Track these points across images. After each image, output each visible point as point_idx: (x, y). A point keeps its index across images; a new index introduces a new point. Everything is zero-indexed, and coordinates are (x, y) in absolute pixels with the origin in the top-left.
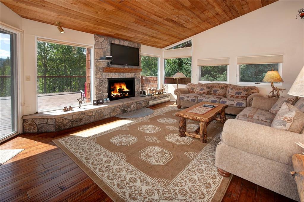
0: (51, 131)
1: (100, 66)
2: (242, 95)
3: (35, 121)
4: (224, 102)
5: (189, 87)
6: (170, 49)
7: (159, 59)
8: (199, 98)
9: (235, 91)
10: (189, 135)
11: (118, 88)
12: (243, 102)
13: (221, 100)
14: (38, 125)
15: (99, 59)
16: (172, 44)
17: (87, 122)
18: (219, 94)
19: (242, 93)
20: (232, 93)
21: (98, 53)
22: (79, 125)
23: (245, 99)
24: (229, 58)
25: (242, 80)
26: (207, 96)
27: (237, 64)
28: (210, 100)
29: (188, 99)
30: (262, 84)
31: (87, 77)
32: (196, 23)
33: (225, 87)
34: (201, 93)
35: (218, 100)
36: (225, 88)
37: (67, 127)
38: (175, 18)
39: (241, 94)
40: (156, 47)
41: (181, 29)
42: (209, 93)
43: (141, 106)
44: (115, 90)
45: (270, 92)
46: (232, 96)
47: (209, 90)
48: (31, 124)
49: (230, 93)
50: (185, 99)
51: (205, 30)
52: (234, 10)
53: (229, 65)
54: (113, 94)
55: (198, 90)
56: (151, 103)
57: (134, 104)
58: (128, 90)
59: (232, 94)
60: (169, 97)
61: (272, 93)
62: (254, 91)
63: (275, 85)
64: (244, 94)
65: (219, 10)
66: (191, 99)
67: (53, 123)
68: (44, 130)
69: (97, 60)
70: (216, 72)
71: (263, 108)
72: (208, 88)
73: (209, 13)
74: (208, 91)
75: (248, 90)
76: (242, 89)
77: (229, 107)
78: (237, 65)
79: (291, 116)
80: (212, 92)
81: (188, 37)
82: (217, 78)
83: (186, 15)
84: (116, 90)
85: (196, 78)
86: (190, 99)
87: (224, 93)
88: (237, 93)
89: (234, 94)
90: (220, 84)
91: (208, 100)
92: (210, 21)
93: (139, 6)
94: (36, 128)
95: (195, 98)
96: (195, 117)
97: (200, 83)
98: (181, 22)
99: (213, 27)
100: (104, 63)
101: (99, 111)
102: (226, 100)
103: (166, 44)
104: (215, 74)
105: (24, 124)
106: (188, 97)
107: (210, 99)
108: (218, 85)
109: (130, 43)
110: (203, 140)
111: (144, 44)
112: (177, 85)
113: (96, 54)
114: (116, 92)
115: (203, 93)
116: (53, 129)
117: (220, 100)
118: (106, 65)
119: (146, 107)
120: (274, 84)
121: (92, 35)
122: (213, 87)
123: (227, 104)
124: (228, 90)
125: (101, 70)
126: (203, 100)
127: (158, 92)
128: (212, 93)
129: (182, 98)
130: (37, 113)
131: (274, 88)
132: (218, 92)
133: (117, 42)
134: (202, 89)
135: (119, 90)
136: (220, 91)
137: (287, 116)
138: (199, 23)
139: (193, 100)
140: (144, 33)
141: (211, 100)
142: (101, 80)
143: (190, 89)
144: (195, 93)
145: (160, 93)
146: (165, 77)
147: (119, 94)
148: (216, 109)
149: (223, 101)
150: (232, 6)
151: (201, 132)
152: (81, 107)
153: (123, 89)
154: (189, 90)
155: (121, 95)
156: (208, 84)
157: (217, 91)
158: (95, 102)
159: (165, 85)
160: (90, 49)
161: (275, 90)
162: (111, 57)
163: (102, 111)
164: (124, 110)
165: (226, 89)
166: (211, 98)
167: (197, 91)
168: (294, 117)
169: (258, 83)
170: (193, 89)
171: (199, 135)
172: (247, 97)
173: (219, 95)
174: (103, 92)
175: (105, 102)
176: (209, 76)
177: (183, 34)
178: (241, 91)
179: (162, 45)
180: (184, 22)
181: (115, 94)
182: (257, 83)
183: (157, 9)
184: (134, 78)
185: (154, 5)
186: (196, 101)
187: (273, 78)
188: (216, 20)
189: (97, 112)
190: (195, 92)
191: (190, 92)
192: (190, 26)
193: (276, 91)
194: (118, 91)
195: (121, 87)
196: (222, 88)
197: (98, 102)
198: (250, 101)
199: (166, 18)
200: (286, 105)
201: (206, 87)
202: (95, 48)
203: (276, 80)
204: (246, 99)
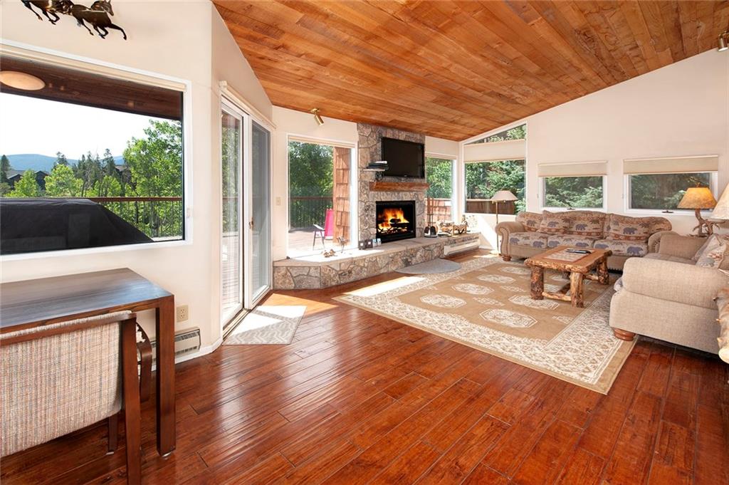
0: (315, 287)
1: (366, 180)
2: (637, 233)
3: (291, 270)
4: (604, 247)
5: (523, 220)
6: (475, 143)
7: (455, 162)
8: (549, 240)
9: (623, 226)
10: (550, 296)
11: (390, 217)
12: (640, 246)
13: (596, 243)
14: (295, 277)
15: (364, 166)
16: (482, 133)
17: (358, 277)
18: (588, 232)
19: (636, 229)
20: (616, 230)
21: (364, 157)
22: (348, 281)
23: (644, 241)
24: (607, 162)
25: (634, 205)
26: (567, 236)
27: (625, 173)
28: (574, 243)
29: (527, 242)
30: (676, 213)
31: (334, 199)
32: (541, 96)
33: (601, 219)
34: (552, 230)
35: (589, 242)
36: (600, 222)
37: (334, 284)
38: (505, 91)
39: (635, 232)
40: (450, 138)
41: (510, 106)
42: (567, 231)
43: (432, 256)
44: (384, 221)
45: (695, 229)
46: (617, 236)
47: (567, 224)
48: (284, 276)
49: (611, 231)
50: (521, 241)
51: (554, 106)
52: (618, 71)
53: (606, 174)
54: (381, 228)
55: (544, 224)
56: (448, 250)
57: (421, 251)
58: (406, 222)
59: (617, 233)
60: (479, 240)
61: (698, 229)
62: (661, 226)
63: (703, 214)
64: (642, 233)
65: (588, 73)
66: (533, 241)
67: (318, 275)
68: (304, 286)
69: (361, 170)
70: (568, 189)
71: (681, 255)
72: (566, 220)
73: (569, 79)
74: (566, 227)
75: (649, 223)
76: (637, 223)
77: (612, 256)
78: (625, 176)
79: (720, 251)
80: (574, 229)
81: (518, 119)
82: (571, 203)
83: (526, 85)
84: (387, 221)
85: (534, 201)
86: (531, 242)
87: (599, 230)
88: (626, 230)
89: (621, 233)
90: (590, 213)
91: (569, 243)
92: (566, 91)
93: (452, 78)
94: (292, 282)
95: (542, 240)
96: (562, 265)
97: (547, 211)
98: (513, 96)
99: (572, 99)
100: (371, 174)
101: (373, 261)
102: (606, 243)
103: (472, 132)
104: (565, 192)
105: (276, 273)
106: (527, 238)
107: (573, 241)
108: (584, 216)
109: (409, 134)
110: (577, 304)
111: (431, 135)
112: (495, 215)
113: (361, 157)
114: (388, 225)
115: (557, 231)
116: (317, 285)
117: (594, 242)
118: (374, 177)
119: (439, 257)
120: (701, 213)
121: (355, 124)
122: (575, 219)
123: (607, 249)
124: (606, 226)
125: (367, 187)
126: (559, 243)
127: (459, 230)
128: (573, 232)
129: (515, 241)
130: (288, 258)
131: (700, 219)
132: (587, 229)
133: (389, 134)
134: (552, 224)
135: (392, 221)
136: (590, 228)
137: (715, 251)
138: (546, 95)
139: (537, 245)
140: (440, 117)
141: (576, 242)
142: (367, 204)
143: (525, 224)
144: (539, 231)
145: (462, 231)
146: (467, 200)
147: (392, 229)
148: (592, 256)
149: (600, 245)
150: (615, 66)
151: (573, 289)
152: (344, 252)
153: (399, 220)
154: (524, 226)
155: (394, 230)
156: (563, 213)
157: (583, 226)
158: (362, 244)
159: (468, 215)
160: (350, 149)
161: (704, 225)
162: (386, 162)
163: (376, 260)
164: (407, 260)
165: (603, 223)
166: (576, 240)
167: (541, 226)
168: (725, 253)
169: (669, 211)
170: (533, 223)
171: (569, 295)
172: (647, 238)
173: (589, 234)
174: (369, 227)
175: (374, 244)
176: (553, 198)
177: (510, 114)
178: (635, 226)
179: (461, 136)
180: (518, 96)
181: (385, 229)
182: (667, 212)
183: (478, 80)
184: (414, 201)
185: (476, 75)
186: (544, 246)
187: (699, 201)
188: (579, 89)
189: (370, 261)
190: (536, 230)
191: (526, 228)
192: (527, 101)
193: (707, 226)
194: (390, 223)
195: (395, 216)
196: (595, 221)
197: (366, 245)
198: (653, 245)
199: (488, 91)
200: (716, 240)
201: (560, 220)
202: (359, 148)
203: (704, 204)
204: (647, 242)
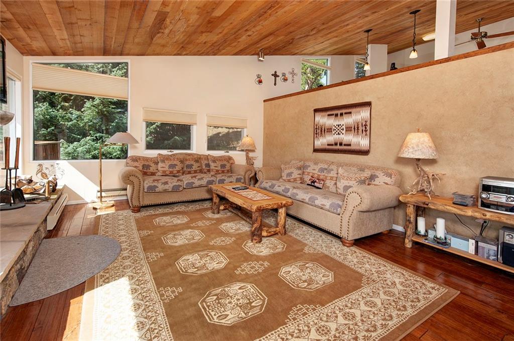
13: (218, 178)
18: (195, 171)
24: (197, 115)
26: (198, 176)
28: (205, 181)
29: (167, 187)
30: (231, 152)
34: (174, 172)
35: (215, 179)
36: (199, 161)
43: (39, 239)
46: (218, 171)
53: (196, 124)
59: (217, 168)
60: (67, 195)
66: (172, 185)
72: (182, 162)
76: (225, 160)
80: (185, 169)
86: (170, 186)
87: (201, 168)
89: (219, 168)
91: (202, 182)
95: (180, 183)
98: (165, 29)
106: (166, 183)
107: (204, 179)
115: (178, 173)
119: (44, 237)
123: (226, 182)
126: (194, 183)
134: (172, 166)
136: (195, 166)
139: (176, 188)
141: (207, 180)
154: (143, 171)
164: (20, 268)
167: (160, 169)
178: (225, 163)
182: (227, 152)
201: (178, 162)
